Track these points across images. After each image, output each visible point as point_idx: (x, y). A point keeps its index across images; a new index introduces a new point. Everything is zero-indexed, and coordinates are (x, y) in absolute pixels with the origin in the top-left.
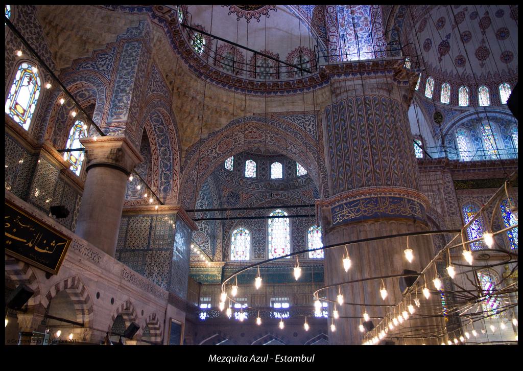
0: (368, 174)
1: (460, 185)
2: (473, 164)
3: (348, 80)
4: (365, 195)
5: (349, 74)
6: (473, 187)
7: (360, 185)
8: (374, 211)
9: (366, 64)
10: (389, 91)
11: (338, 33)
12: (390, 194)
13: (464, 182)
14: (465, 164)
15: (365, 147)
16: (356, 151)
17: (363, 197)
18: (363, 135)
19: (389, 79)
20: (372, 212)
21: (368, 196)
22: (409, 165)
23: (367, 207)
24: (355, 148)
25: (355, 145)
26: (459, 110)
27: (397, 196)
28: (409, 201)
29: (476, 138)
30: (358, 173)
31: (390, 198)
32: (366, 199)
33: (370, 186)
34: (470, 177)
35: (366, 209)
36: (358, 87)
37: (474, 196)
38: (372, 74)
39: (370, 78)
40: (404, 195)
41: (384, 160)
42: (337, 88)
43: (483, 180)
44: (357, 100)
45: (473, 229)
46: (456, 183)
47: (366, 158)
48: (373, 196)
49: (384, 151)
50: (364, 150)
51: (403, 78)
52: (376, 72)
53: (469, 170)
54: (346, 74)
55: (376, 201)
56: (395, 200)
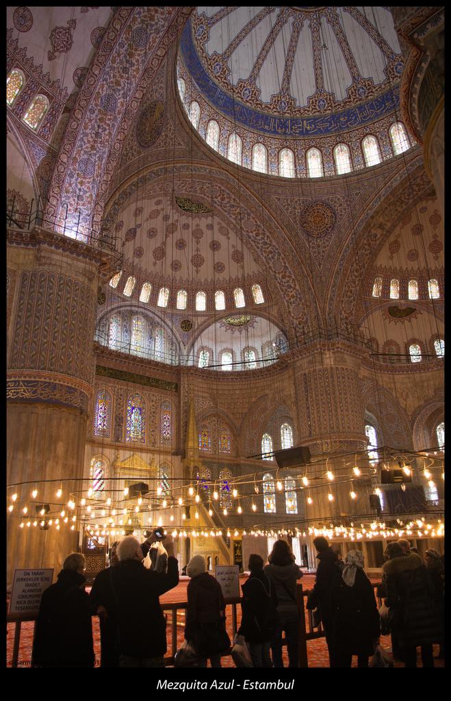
0: (53, 358)
1: (101, 370)
2: (117, 355)
3: (57, 254)
4: (45, 379)
5: (59, 248)
6: (111, 376)
7: (42, 367)
8: (50, 396)
9: (80, 246)
10: (90, 280)
11: (61, 197)
12: (68, 383)
13: (105, 369)
14: (111, 353)
15: (56, 330)
16: (46, 331)
17: (43, 380)
18: (57, 317)
19: (94, 269)
20: (48, 396)
21: (47, 380)
22: (78, 353)
23: (44, 390)
24: (46, 328)
25: (47, 324)
26: (121, 298)
27: (73, 386)
28: (81, 392)
29: (127, 330)
30: (43, 353)
31: (67, 387)
32: (45, 383)
33: (52, 371)
34: (112, 366)
35: (43, 392)
36: (64, 265)
37: (109, 385)
38: (81, 257)
39: (78, 260)
40: (78, 386)
41: (70, 348)
42: (44, 257)
43: (121, 372)
44: (61, 278)
45: (100, 416)
46: (98, 367)
47: (55, 342)
48: (52, 381)
49: (73, 339)
50: (55, 332)
51: (105, 270)
52: (85, 257)
53: (112, 359)
54: (57, 247)
55: (54, 386)
56: (71, 390)
